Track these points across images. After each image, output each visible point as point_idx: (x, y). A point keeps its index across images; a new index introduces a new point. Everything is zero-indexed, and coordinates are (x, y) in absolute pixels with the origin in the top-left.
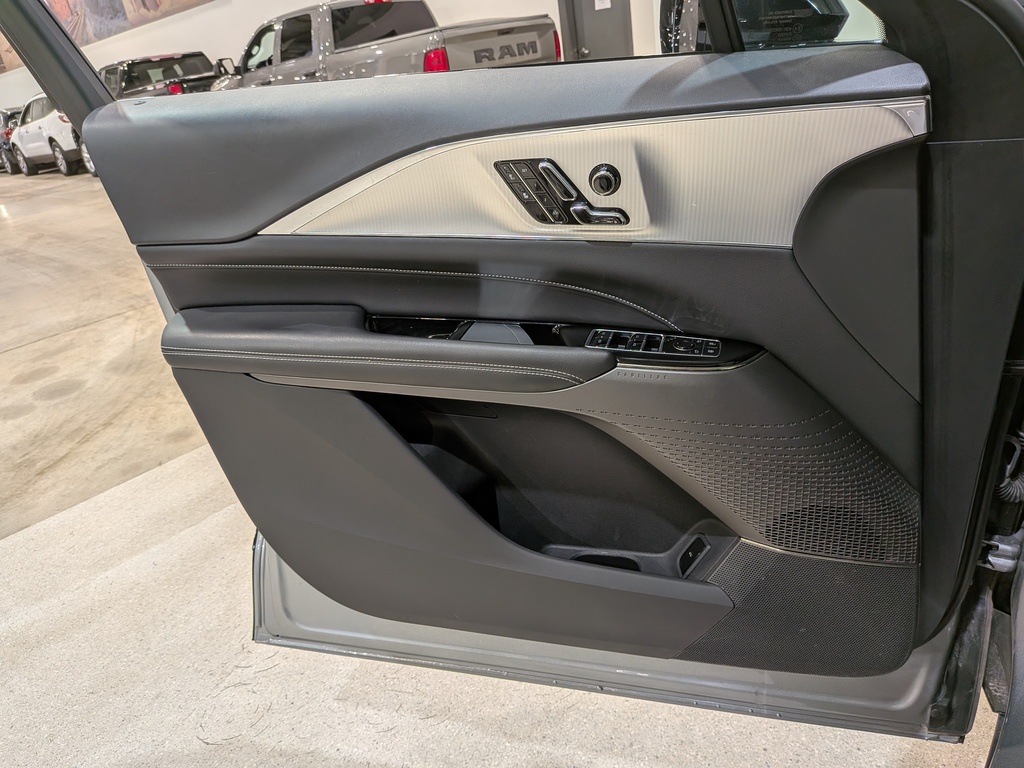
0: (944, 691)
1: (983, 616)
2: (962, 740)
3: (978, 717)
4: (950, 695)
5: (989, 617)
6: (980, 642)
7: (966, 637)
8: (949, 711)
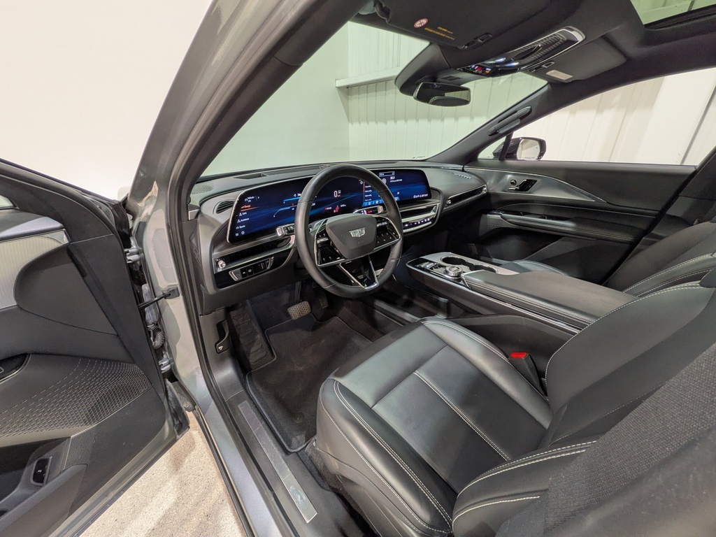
0: (175, 420)
1: (170, 387)
2: (189, 427)
3: (189, 416)
4: (177, 419)
5: (172, 387)
6: (175, 396)
7: (170, 399)
8: (181, 423)
